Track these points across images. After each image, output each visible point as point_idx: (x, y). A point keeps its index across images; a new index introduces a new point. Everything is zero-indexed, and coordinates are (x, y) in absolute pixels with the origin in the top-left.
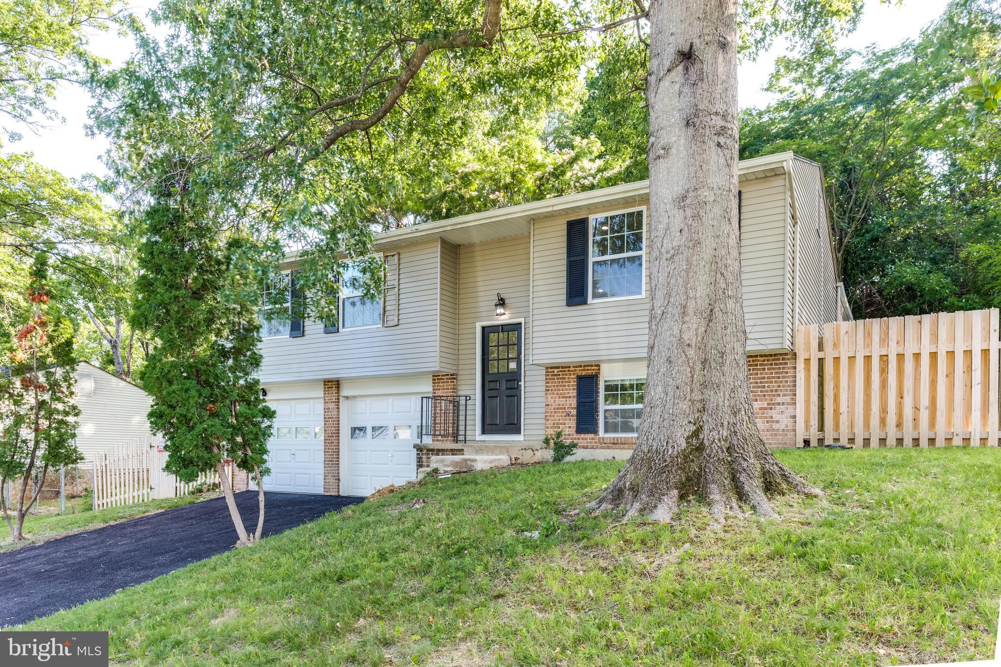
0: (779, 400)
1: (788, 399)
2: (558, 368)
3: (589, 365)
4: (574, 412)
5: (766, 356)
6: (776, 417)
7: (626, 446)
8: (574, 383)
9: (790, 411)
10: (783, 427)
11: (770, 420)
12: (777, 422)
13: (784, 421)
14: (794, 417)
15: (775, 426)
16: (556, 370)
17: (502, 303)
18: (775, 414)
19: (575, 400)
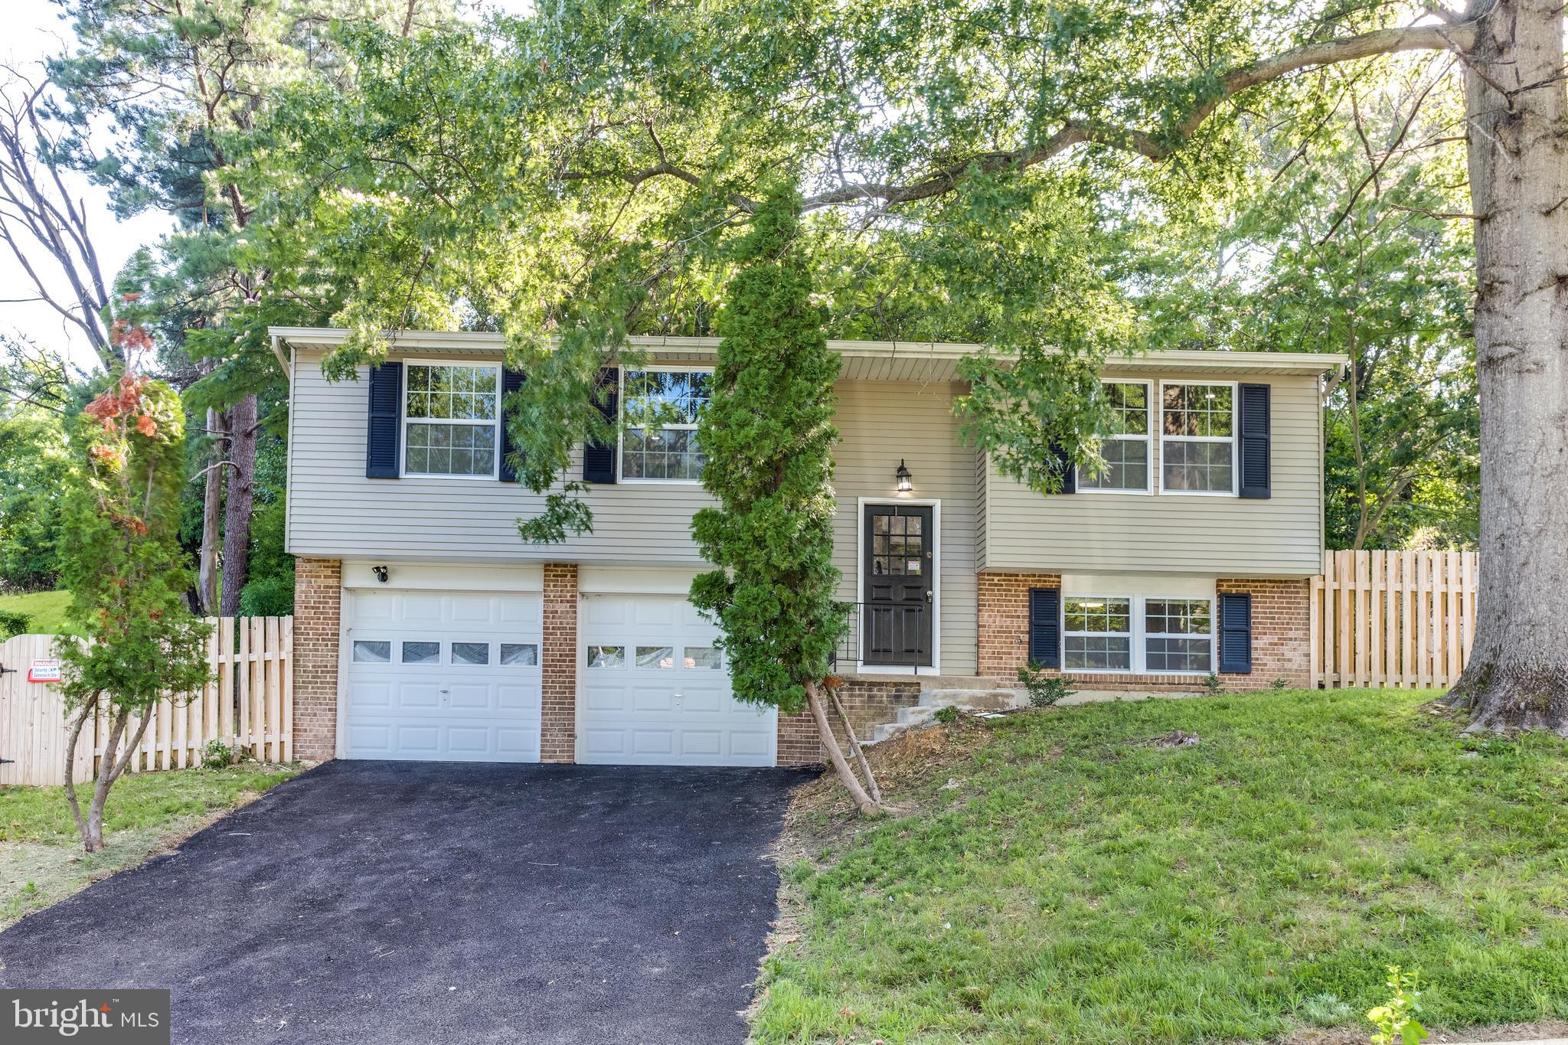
0: (1291, 634)
1: (1300, 634)
2: (1000, 575)
3: (1045, 575)
4: (1026, 638)
5: (1275, 582)
6: (1288, 655)
7: (1101, 686)
8: (1024, 597)
9: (1304, 648)
10: (1296, 667)
11: (1281, 658)
12: (1290, 660)
13: (1298, 660)
14: (1308, 655)
15: (1288, 665)
16: (996, 579)
17: (902, 472)
18: (1286, 651)
19: (1026, 621)
